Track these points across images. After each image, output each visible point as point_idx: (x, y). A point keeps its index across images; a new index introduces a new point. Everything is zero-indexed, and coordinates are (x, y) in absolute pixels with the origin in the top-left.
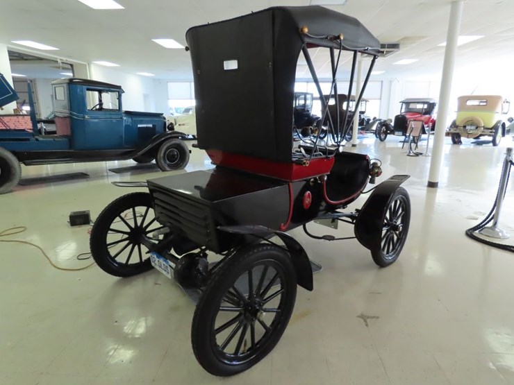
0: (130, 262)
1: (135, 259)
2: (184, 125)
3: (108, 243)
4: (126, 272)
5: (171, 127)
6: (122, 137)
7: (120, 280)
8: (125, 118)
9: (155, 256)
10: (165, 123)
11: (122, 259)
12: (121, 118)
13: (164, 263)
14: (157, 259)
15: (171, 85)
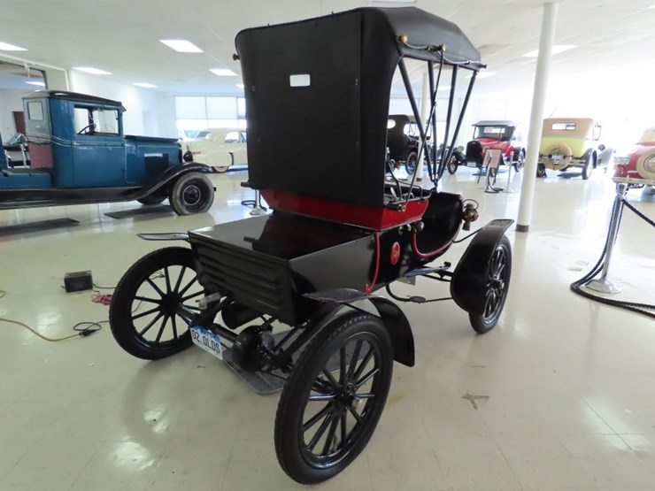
0: (162, 340)
1: (168, 336)
2: (199, 153)
3: (133, 315)
4: (156, 353)
5: (189, 157)
6: (123, 171)
7: (150, 363)
8: (127, 145)
9: (199, 331)
10: (180, 152)
11: (150, 336)
12: (123, 145)
13: (213, 339)
14: (201, 335)
15: (179, 100)
